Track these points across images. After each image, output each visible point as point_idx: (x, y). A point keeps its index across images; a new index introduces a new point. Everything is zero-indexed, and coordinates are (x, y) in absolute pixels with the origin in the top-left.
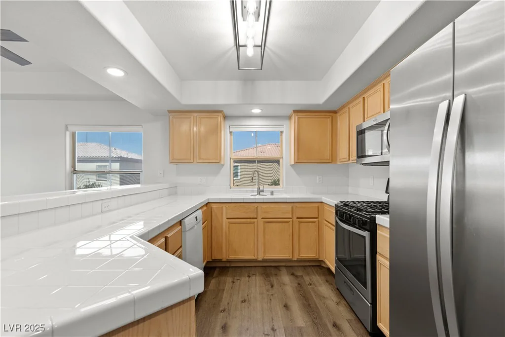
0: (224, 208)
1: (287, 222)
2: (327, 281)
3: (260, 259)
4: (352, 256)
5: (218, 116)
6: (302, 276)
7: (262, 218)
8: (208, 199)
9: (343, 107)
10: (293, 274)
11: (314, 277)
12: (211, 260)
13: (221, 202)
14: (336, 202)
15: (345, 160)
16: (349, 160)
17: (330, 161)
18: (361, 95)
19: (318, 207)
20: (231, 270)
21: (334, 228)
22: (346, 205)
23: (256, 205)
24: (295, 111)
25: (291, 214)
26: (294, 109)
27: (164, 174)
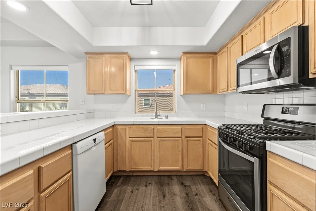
0: (127, 130)
1: (178, 141)
2: (211, 191)
3: (156, 170)
4: (230, 168)
5: (124, 56)
6: (189, 185)
7: (158, 137)
8: (114, 122)
9: (223, 48)
10: (182, 184)
11: (199, 186)
12: (116, 171)
13: (124, 124)
14: (219, 125)
15: (224, 90)
16: (228, 90)
17: (212, 92)
18: (240, 34)
19: (203, 128)
20: (132, 179)
21: (217, 147)
22: (228, 128)
23: (153, 127)
24: (184, 53)
25: (181, 134)
26: (184, 51)
27: (84, 102)
